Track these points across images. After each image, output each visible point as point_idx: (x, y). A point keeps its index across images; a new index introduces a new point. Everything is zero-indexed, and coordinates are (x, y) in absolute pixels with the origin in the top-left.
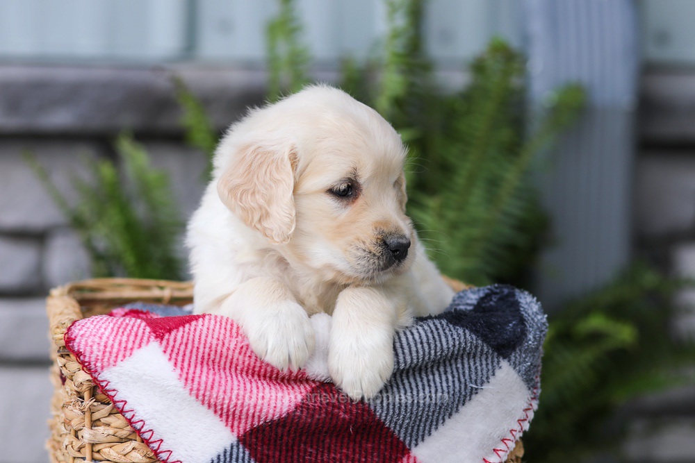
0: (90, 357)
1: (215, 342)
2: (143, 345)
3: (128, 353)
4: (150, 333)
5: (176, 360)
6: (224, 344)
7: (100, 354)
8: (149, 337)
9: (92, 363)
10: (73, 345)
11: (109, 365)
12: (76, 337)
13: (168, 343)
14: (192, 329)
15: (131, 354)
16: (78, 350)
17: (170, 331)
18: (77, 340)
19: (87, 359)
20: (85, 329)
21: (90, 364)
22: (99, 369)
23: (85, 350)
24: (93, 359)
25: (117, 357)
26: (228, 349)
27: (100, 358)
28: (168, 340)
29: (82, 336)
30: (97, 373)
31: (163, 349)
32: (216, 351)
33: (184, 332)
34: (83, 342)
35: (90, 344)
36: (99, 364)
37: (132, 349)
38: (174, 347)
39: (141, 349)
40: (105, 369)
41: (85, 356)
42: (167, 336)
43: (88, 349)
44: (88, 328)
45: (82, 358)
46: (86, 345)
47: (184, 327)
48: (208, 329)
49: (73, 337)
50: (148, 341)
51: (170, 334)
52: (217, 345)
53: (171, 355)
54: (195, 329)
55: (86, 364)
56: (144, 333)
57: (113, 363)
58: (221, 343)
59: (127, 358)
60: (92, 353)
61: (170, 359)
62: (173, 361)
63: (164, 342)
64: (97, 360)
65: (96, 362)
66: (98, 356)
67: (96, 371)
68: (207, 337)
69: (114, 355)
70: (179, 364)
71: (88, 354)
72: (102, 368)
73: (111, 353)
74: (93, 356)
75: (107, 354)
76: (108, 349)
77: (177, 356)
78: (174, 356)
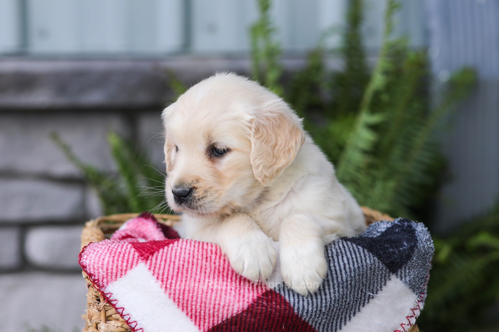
0: (98, 276)
1: (187, 256)
2: (134, 266)
3: (123, 273)
4: (138, 257)
5: (158, 274)
6: (194, 257)
7: (105, 274)
8: (138, 260)
9: (100, 281)
11: (111, 280)
13: (151, 263)
14: (170, 249)
15: (125, 273)
16: (91, 272)
17: (152, 254)
19: (96, 278)
21: (98, 281)
22: (105, 284)
23: (94, 272)
24: (100, 277)
25: (116, 275)
26: (198, 259)
27: (105, 276)
28: (151, 260)
30: (104, 288)
31: (148, 267)
32: (189, 262)
33: (163, 252)
36: (105, 280)
37: (126, 270)
38: (156, 264)
39: (133, 269)
40: (109, 283)
41: (95, 276)
42: (150, 258)
43: (96, 271)
45: (93, 277)
47: (164, 249)
48: (181, 248)
50: (137, 263)
51: (153, 255)
52: (189, 258)
53: (154, 271)
54: (172, 249)
55: (96, 282)
56: (134, 258)
57: (114, 279)
58: (191, 256)
59: (123, 276)
60: (99, 273)
61: (153, 274)
62: (156, 275)
63: (149, 262)
64: (103, 278)
65: (103, 279)
66: (103, 275)
67: (103, 286)
68: (181, 253)
69: (114, 274)
70: (160, 277)
71: (96, 274)
72: (107, 283)
73: (112, 273)
74: (101, 275)
75: (110, 274)
76: (110, 271)
77: (159, 271)
78: (157, 271)
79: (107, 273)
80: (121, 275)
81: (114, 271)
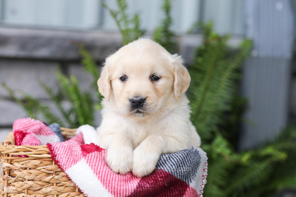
0: (61, 163)
3: (76, 162)
7: (66, 162)
9: (62, 166)
10: (56, 158)
11: (68, 167)
12: (57, 155)
13: (88, 158)
16: (57, 160)
18: (57, 156)
19: (60, 164)
20: (59, 151)
21: (61, 167)
22: (64, 169)
23: (60, 160)
24: (62, 164)
25: (72, 163)
27: (65, 164)
29: (59, 154)
34: (60, 156)
35: (62, 157)
36: (64, 167)
37: (77, 161)
40: (66, 169)
42: (88, 155)
43: (61, 160)
44: (61, 150)
45: (58, 163)
46: (61, 158)
49: (55, 154)
53: (90, 164)
55: (60, 166)
57: (70, 166)
59: (75, 164)
60: (62, 161)
62: (91, 166)
64: (64, 164)
65: (64, 166)
69: (71, 162)
70: (93, 167)
71: (61, 162)
72: (66, 168)
73: (70, 161)
74: (63, 163)
75: (68, 162)
76: (69, 160)
77: (92, 164)
78: (91, 164)
79: (67, 161)
80: (74, 163)
81: (72, 160)
